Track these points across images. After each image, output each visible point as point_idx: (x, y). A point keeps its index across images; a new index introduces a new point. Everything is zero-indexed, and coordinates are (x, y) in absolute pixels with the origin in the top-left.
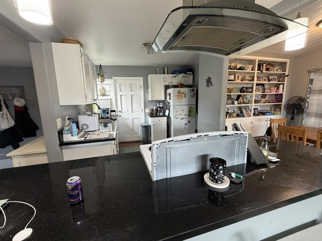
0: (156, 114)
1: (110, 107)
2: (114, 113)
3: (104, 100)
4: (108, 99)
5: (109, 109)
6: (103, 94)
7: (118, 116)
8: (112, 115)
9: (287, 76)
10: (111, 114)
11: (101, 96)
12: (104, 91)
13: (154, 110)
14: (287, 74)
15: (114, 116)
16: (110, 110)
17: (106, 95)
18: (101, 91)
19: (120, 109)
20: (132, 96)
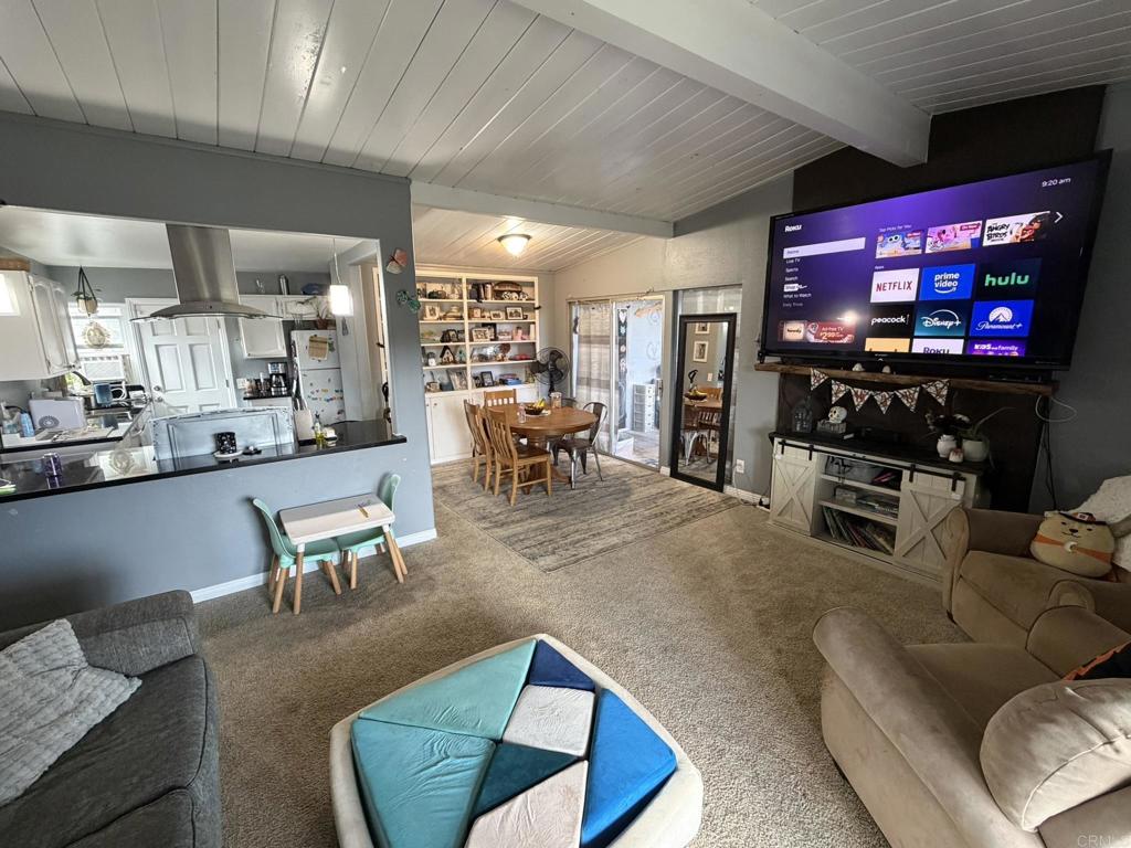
0: (269, 390)
1: (123, 377)
2: (140, 393)
3: (102, 358)
4: (116, 358)
5: (120, 383)
6: (96, 342)
7: (151, 400)
8: (132, 397)
9: (538, 308)
10: (128, 397)
11: (91, 347)
12: (101, 334)
13: (262, 381)
14: (537, 305)
15: (138, 401)
16: (123, 385)
17: (107, 346)
18: (89, 335)
19: (156, 381)
20: (191, 346)
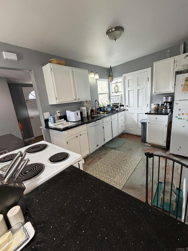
2: (123, 107)
3: (116, 96)
4: (119, 96)
8: (121, 109)
11: (115, 92)
13: (160, 105)
16: (119, 104)
17: (118, 92)
18: (115, 89)
19: (127, 104)
20: (138, 90)
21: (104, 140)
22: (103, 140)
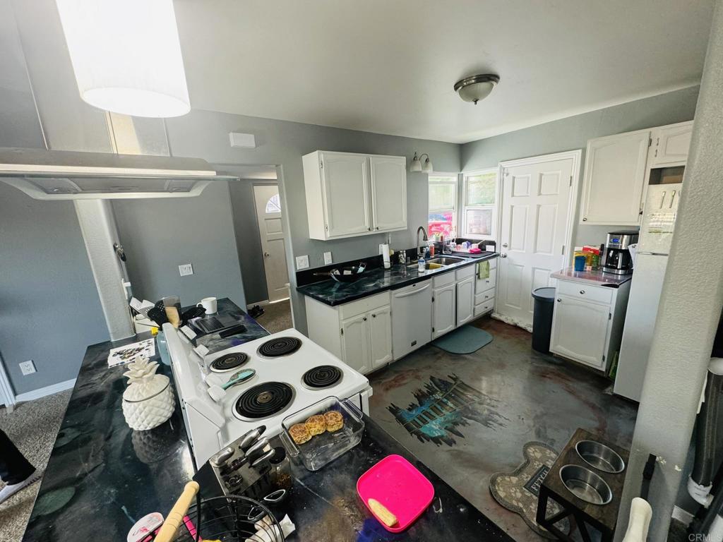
19: (505, 240)
20: (540, 207)
21: (433, 330)
22: (430, 330)
